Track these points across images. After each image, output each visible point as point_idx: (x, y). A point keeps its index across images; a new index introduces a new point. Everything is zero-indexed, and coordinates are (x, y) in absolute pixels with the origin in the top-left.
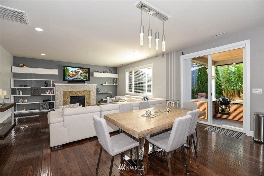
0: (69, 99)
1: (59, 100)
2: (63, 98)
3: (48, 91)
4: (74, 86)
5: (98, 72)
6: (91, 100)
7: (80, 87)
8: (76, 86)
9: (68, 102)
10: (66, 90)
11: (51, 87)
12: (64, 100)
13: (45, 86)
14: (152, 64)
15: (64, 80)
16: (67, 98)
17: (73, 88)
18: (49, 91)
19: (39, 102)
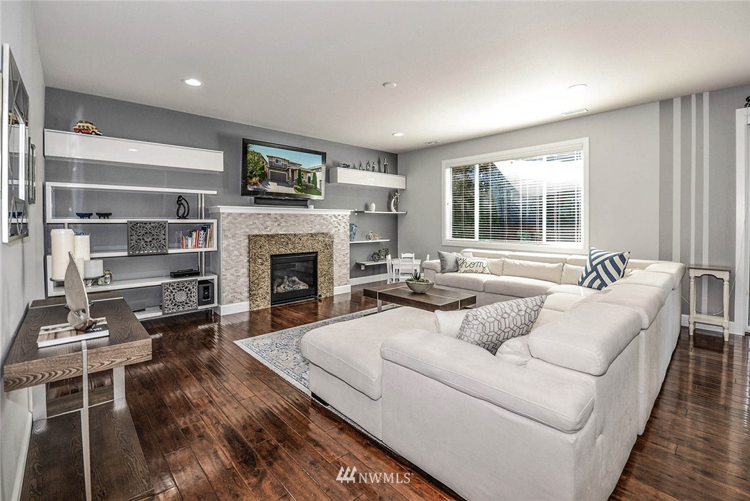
0: (268, 263)
1: (232, 271)
2: (249, 261)
3: (191, 236)
4: (282, 216)
5: (348, 166)
6: (335, 268)
7: (302, 218)
8: (289, 215)
9: (264, 276)
10: (256, 232)
11: (203, 221)
12: (252, 269)
13: (178, 215)
14: (585, 141)
15: (245, 192)
16: (260, 261)
17: (279, 225)
18: (194, 234)
19: (159, 283)
